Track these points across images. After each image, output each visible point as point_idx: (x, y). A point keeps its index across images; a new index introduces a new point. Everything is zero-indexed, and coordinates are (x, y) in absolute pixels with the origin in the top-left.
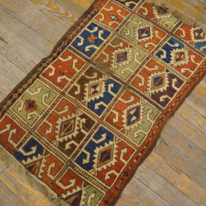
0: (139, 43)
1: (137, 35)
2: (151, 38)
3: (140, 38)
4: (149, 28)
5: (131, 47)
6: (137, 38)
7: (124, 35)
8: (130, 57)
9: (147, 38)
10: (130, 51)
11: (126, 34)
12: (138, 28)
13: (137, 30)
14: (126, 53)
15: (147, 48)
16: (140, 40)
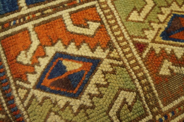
0: (109, 46)
1: (98, 77)
2: (59, 47)
3: (96, 63)
4: (39, 86)
5: (141, 47)
6: (105, 66)
7: (138, 98)
8: (162, 18)
9: (72, 50)
10: (150, 35)
11: (130, 97)
12: (76, 103)
13: (85, 100)
14: (167, 35)
15: (97, 19)
16: (99, 53)
